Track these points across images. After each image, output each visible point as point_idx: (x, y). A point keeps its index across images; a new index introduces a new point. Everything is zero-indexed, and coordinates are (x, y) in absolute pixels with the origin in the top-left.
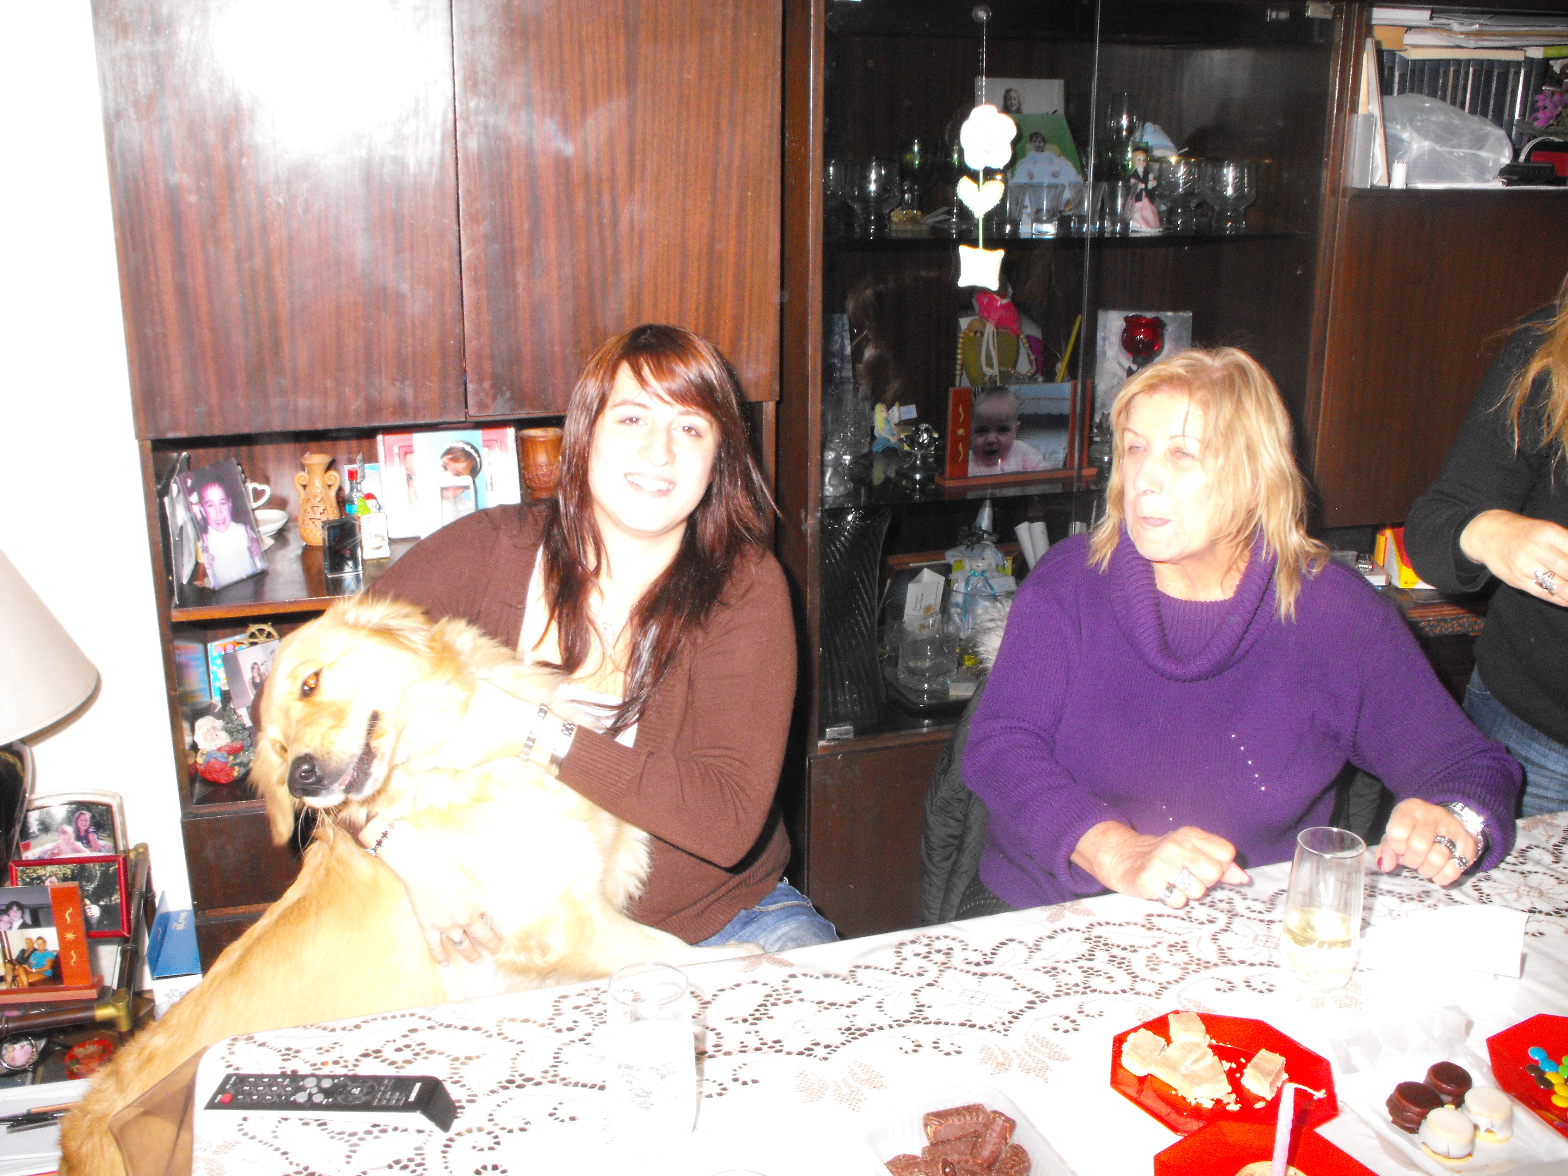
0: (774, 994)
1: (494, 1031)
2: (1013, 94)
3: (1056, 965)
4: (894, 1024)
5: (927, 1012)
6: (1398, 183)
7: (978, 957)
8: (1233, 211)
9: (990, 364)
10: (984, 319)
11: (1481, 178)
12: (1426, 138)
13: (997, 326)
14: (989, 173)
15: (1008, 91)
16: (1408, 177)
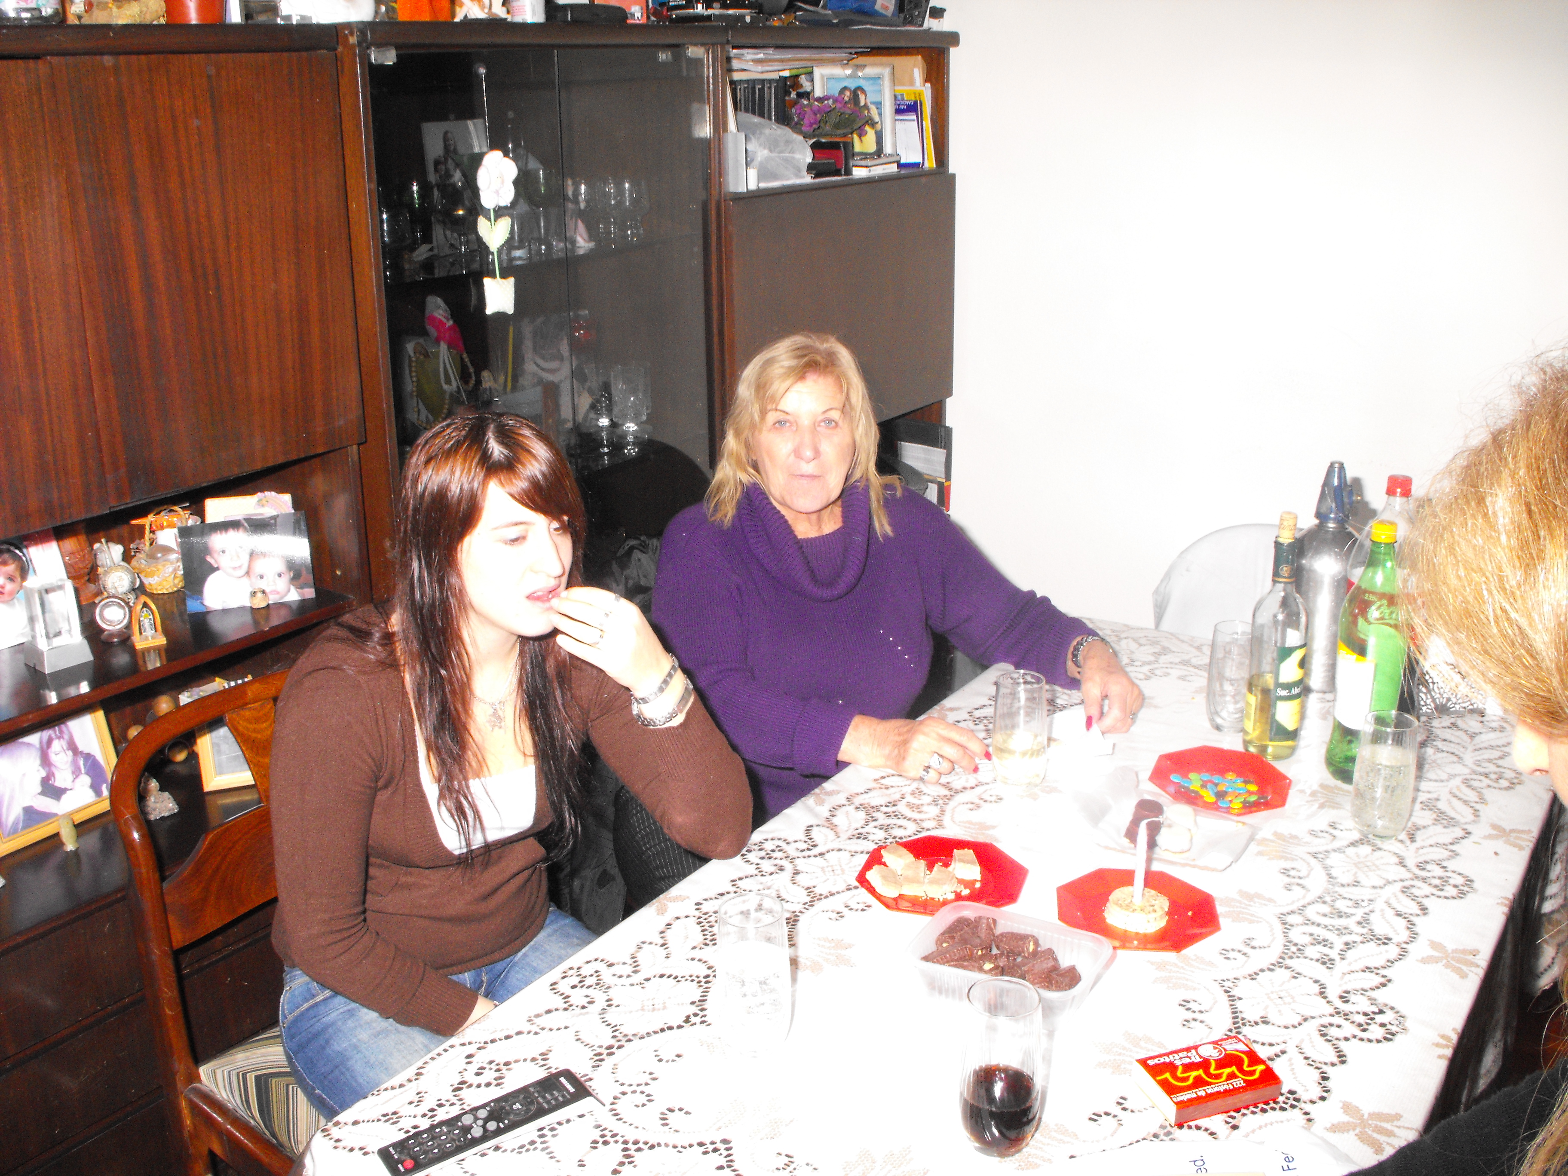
0: (701, 920)
1: (534, 1029)
2: (450, 135)
3: (858, 831)
4: (806, 906)
5: (818, 891)
6: (752, 186)
7: (805, 846)
8: (631, 220)
9: (448, 381)
10: (437, 341)
11: (798, 175)
12: (765, 148)
13: (450, 346)
14: (500, 212)
15: (446, 133)
16: (760, 178)
